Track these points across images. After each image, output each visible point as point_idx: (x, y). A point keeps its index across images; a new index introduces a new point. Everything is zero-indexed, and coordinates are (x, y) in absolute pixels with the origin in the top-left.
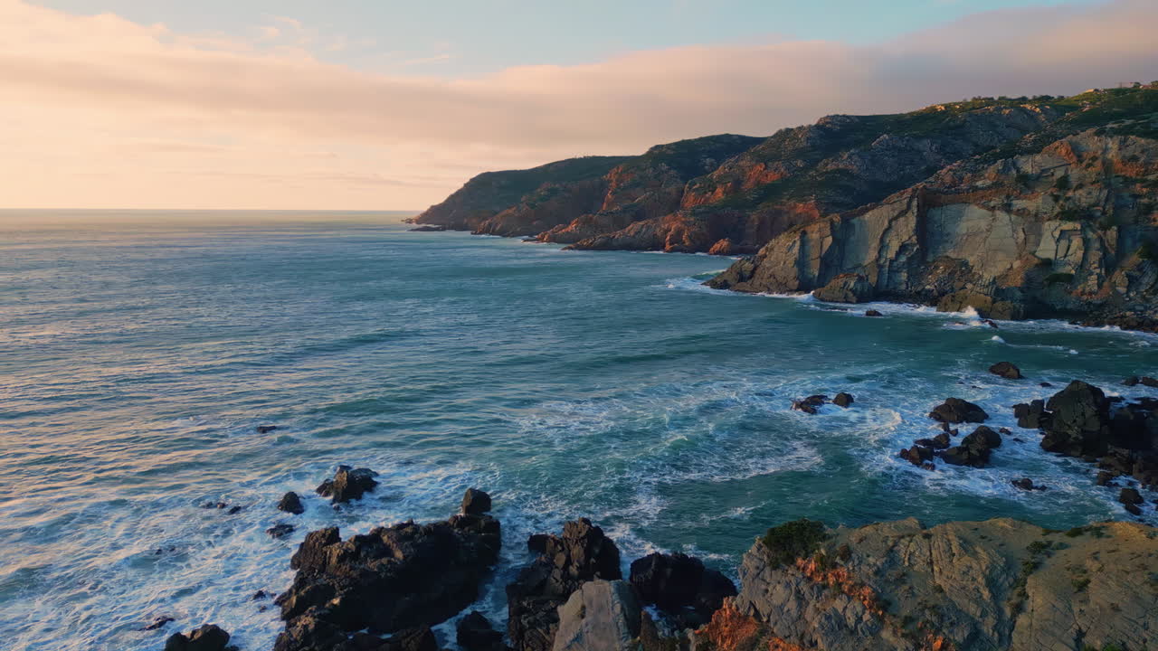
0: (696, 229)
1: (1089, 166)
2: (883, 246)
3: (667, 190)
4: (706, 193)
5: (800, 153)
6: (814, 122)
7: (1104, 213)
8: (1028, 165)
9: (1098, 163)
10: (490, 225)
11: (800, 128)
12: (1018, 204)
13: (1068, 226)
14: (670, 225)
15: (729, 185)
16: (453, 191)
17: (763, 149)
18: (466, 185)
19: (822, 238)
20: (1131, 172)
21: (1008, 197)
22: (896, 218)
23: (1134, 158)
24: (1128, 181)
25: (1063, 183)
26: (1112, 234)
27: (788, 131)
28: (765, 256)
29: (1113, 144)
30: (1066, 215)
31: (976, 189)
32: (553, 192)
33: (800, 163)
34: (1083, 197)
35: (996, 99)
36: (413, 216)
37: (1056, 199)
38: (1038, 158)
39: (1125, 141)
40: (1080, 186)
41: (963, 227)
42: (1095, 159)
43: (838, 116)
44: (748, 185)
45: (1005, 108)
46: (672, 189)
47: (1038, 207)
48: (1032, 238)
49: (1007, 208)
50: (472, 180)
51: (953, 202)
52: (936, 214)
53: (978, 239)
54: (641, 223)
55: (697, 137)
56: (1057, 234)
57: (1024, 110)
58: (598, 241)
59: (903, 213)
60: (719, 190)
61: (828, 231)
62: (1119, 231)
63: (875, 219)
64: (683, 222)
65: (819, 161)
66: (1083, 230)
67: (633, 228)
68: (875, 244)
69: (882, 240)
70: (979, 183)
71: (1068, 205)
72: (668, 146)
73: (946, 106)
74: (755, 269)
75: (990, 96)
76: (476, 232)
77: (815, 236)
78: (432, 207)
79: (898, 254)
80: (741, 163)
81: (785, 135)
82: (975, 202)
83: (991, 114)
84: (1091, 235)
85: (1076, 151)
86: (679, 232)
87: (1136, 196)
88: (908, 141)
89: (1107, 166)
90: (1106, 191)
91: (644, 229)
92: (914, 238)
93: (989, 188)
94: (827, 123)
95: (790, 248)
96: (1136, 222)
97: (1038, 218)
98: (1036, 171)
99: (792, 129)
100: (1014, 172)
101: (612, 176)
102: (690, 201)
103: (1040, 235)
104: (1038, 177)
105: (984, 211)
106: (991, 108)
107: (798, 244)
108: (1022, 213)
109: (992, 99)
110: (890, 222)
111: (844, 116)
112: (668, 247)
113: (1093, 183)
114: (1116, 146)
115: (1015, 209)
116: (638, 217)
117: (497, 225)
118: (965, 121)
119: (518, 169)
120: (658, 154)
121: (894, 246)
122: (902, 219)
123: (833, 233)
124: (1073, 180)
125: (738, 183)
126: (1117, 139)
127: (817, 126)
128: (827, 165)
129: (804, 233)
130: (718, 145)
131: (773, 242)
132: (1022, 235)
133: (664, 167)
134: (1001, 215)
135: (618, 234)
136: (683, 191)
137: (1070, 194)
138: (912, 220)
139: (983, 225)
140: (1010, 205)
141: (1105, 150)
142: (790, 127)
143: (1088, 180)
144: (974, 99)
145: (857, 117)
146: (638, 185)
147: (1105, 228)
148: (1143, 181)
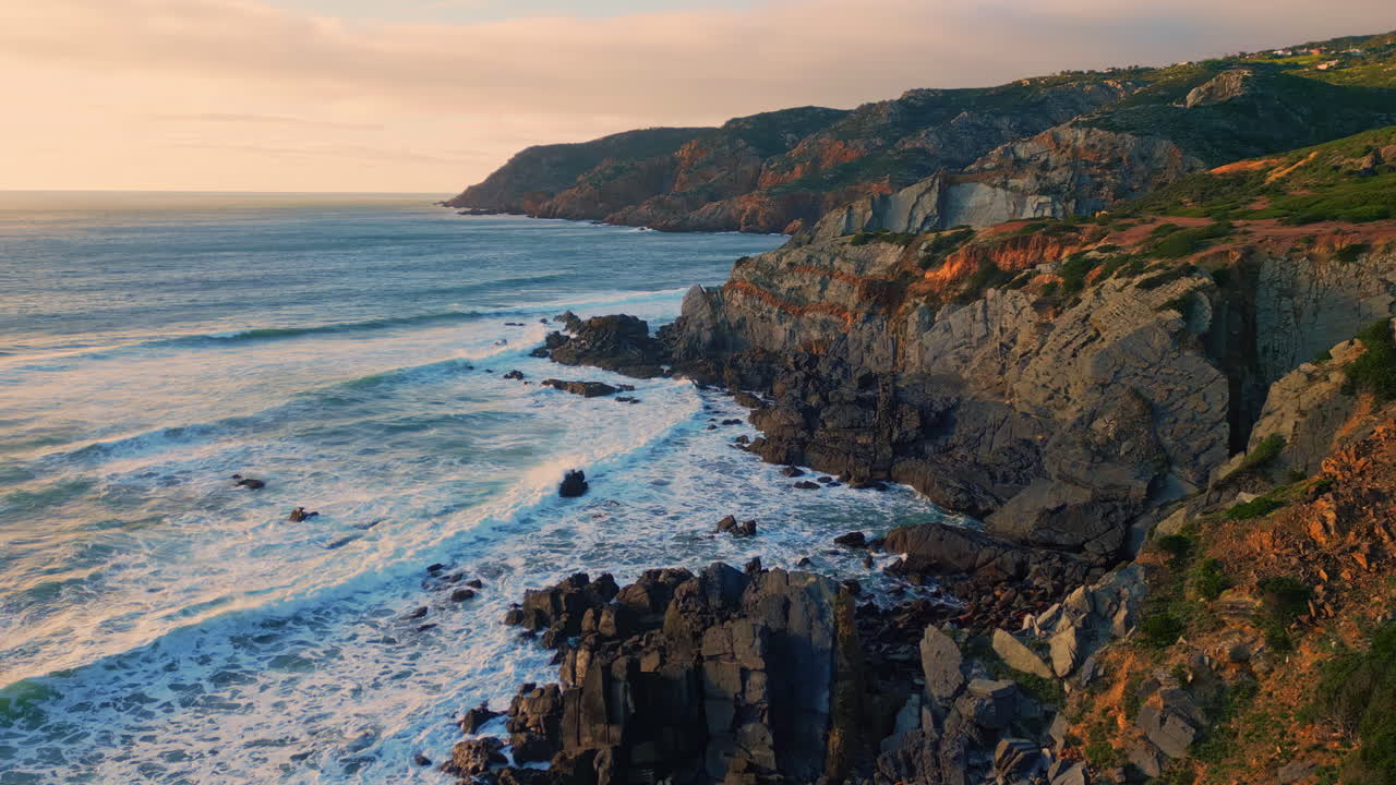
0: (771, 210)
1: (1064, 151)
2: (911, 218)
3: (744, 168)
4: (783, 173)
5: (880, 131)
6: (897, 96)
7: (1069, 190)
8: (1022, 151)
9: (1069, 150)
10: (549, 207)
11: (883, 103)
12: (1012, 182)
13: (1043, 199)
14: (745, 204)
15: (808, 164)
16: (494, 169)
17: (844, 125)
18: (511, 161)
19: (865, 211)
20: (1090, 157)
21: (1006, 176)
22: (922, 195)
23: (1093, 146)
24: (1088, 164)
25: (1044, 166)
26: (1072, 205)
27: (871, 105)
28: (819, 228)
29: (1081, 134)
30: (1043, 191)
31: (984, 170)
32: (619, 171)
33: (879, 142)
34: (1056, 177)
35: (1086, 72)
36: (446, 200)
37: (1038, 178)
38: (1029, 145)
39: (1089, 132)
40: (1055, 168)
41: (972, 202)
42: (1067, 146)
43: (922, 90)
44: (827, 164)
45: (1088, 84)
46: (749, 168)
47: (1025, 185)
48: (1019, 209)
49: (1004, 186)
50: (518, 155)
51: (967, 181)
52: (954, 190)
53: (983, 210)
54: (718, 203)
55: (777, 110)
56: (1035, 206)
57: (1107, 86)
58: (672, 222)
59: (928, 190)
60: (798, 169)
61: (869, 206)
62: (1077, 204)
63: (908, 195)
64: (759, 203)
65: (897, 140)
66: (1053, 203)
67: (709, 207)
68: (906, 217)
69: (911, 214)
70: (987, 166)
71: (1045, 183)
72: (747, 120)
73: (1031, 80)
74: (812, 239)
75: (1079, 70)
76: (531, 215)
77: (859, 210)
78: (470, 188)
79: (923, 225)
80: (821, 141)
81: (868, 110)
82: (982, 181)
83: (1074, 91)
84: (1058, 206)
85: (1055, 138)
86: (754, 213)
87: (1092, 176)
88: (988, 118)
89: (1075, 151)
90: (1071, 172)
91: (719, 210)
92: (935, 212)
93: (993, 169)
94: (910, 98)
95: (839, 221)
96: (1091, 196)
97: (1024, 193)
98: (1028, 156)
99: (874, 104)
100: (1012, 156)
101: (683, 152)
102: (767, 179)
103: (1025, 207)
104: (1029, 160)
105: (988, 188)
106: (1074, 84)
107: (845, 217)
108: (1015, 189)
109: (1081, 73)
110: (918, 198)
111: (929, 90)
112: (743, 228)
113: (1064, 166)
114: (1083, 136)
115: (1009, 186)
116: (712, 199)
117: (557, 208)
118: (1047, 98)
119: (572, 142)
120: (735, 128)
121: (920, 218)
122: (927, 196)
123: (873, 208)
124: (1052, 164)
125: (816, 161)
126: (1085, 131)
127: (900, 101)
128: (904, 143)
129: (851, 208)
130: (800, 119)
131: (827, 216)
132: (1012, 207)
133: (741, 143)
134: (1000, 191)
135: (694, 216)
136: (760, 171)
137: (1048, 174)
138: (934, 197)
139: (988, 199)
140: (1006, 183)
141: (1076, 139)
142: (872, 101)
143: (1062, 163)
144: (1063, 73)
145: (943, 91)
146: (711, 163)
147: (1067, 200)
148: (1098, 164)
